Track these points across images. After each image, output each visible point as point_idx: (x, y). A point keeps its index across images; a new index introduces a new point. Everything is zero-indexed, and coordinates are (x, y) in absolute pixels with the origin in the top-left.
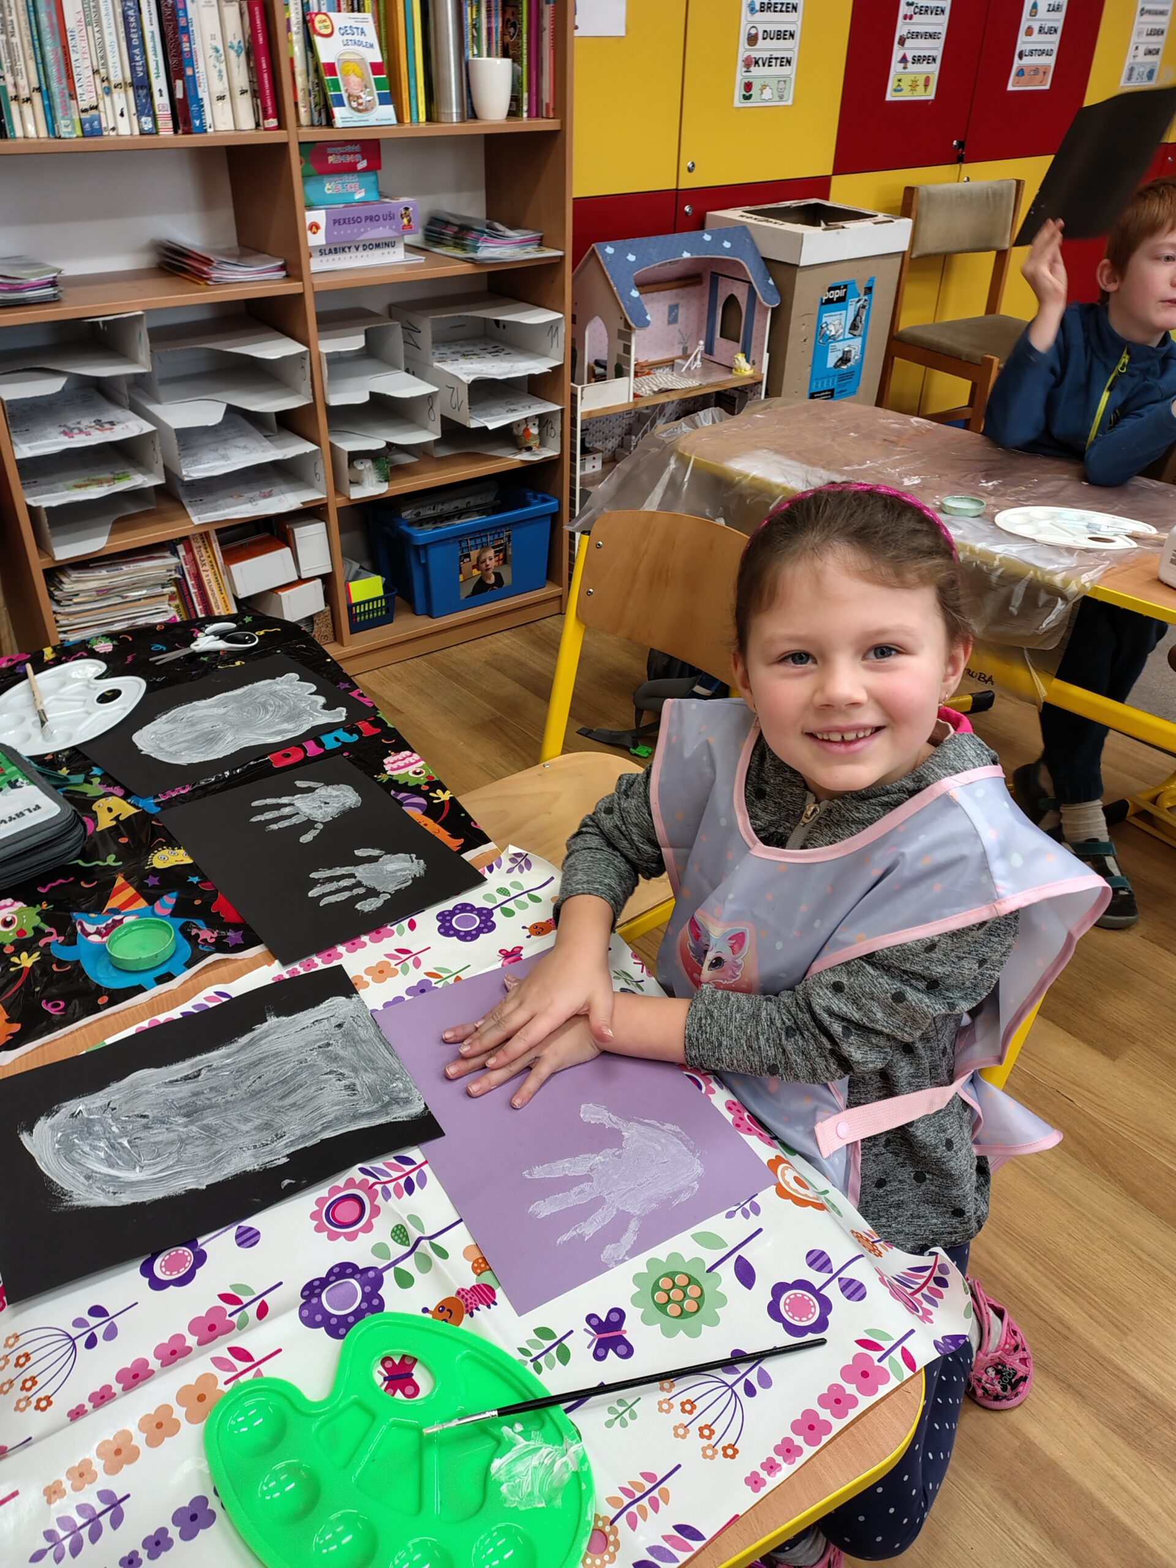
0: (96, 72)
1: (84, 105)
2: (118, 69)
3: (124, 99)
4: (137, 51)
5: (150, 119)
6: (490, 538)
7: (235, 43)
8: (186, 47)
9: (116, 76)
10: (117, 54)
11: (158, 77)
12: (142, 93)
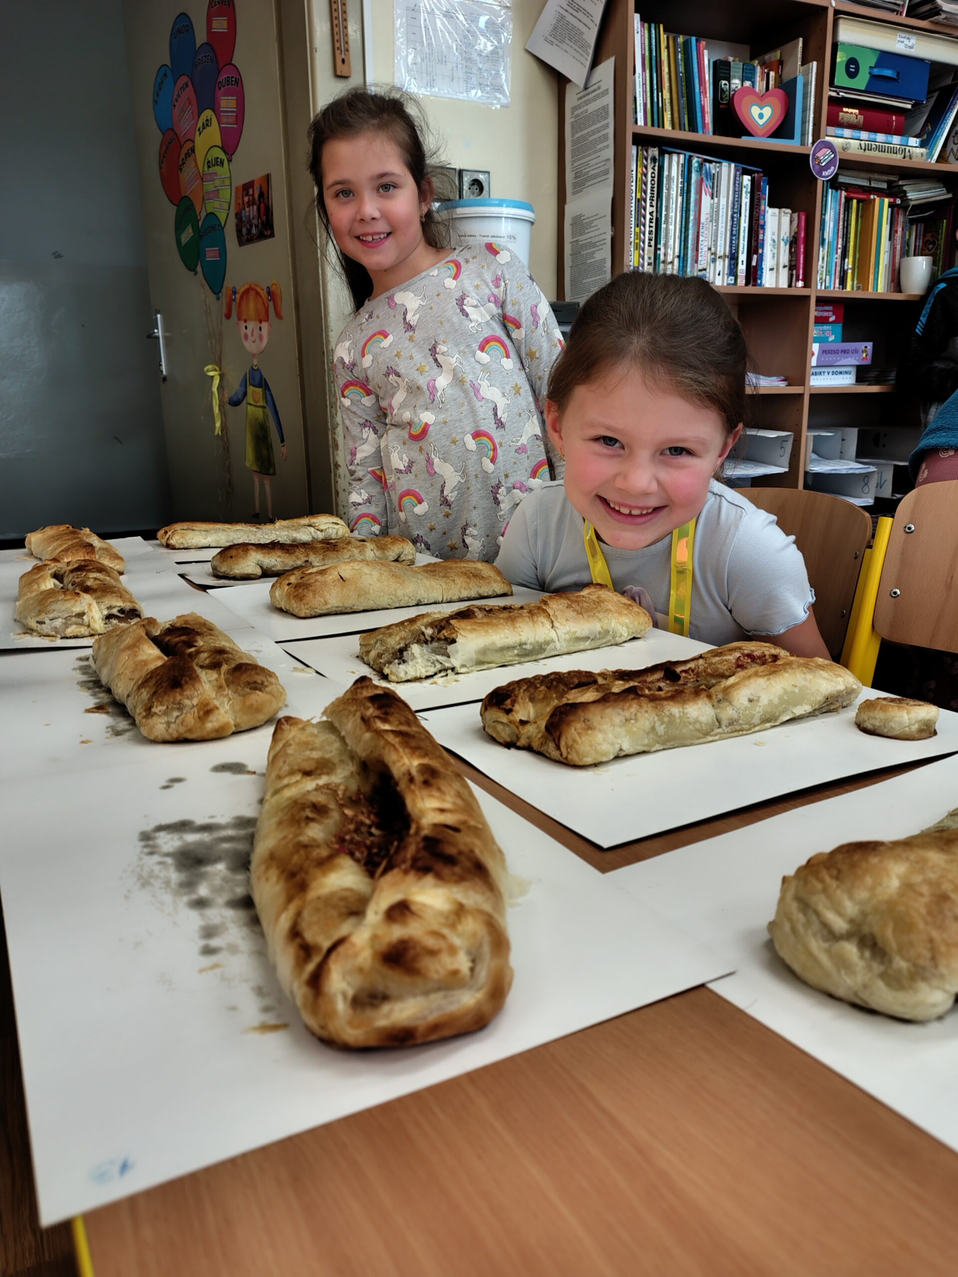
0: (710, 249)
1: (700, 267)
2: (722, 248)
3: (722, 265)
4: (734, 238)
5: (733, 278)
7: (785, 238)
8: (761, 237)
9: (720, 252)
10: (723, 239)
11: (743, 253)
12: (733, 262)
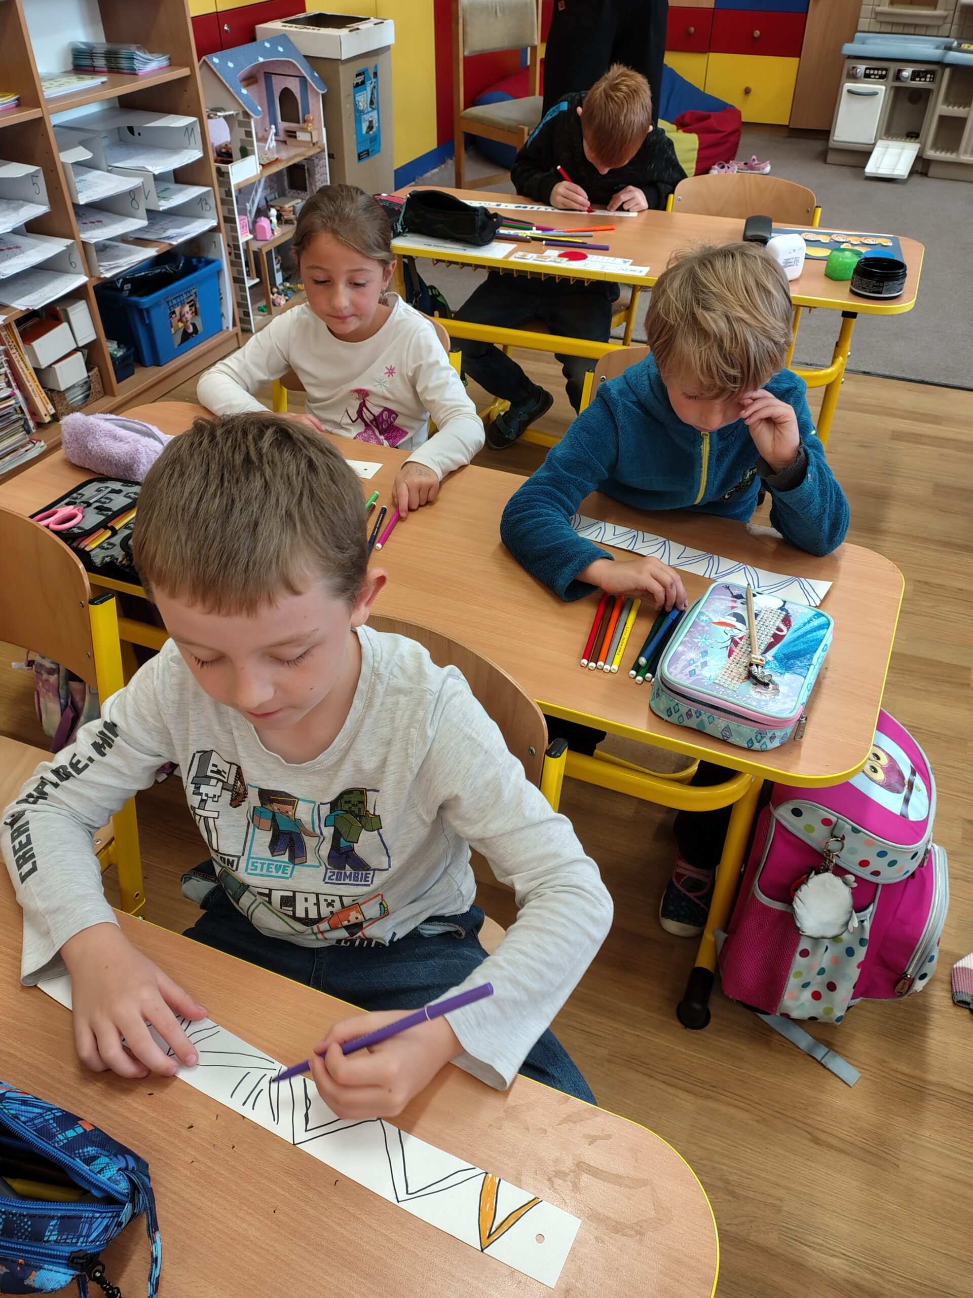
6: (185, 296)
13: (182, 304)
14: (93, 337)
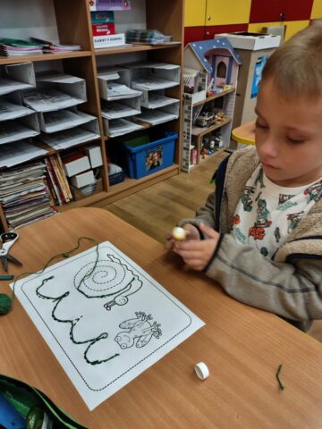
6: (156, 149)
13: (154, 153)
14: (101, 164)
